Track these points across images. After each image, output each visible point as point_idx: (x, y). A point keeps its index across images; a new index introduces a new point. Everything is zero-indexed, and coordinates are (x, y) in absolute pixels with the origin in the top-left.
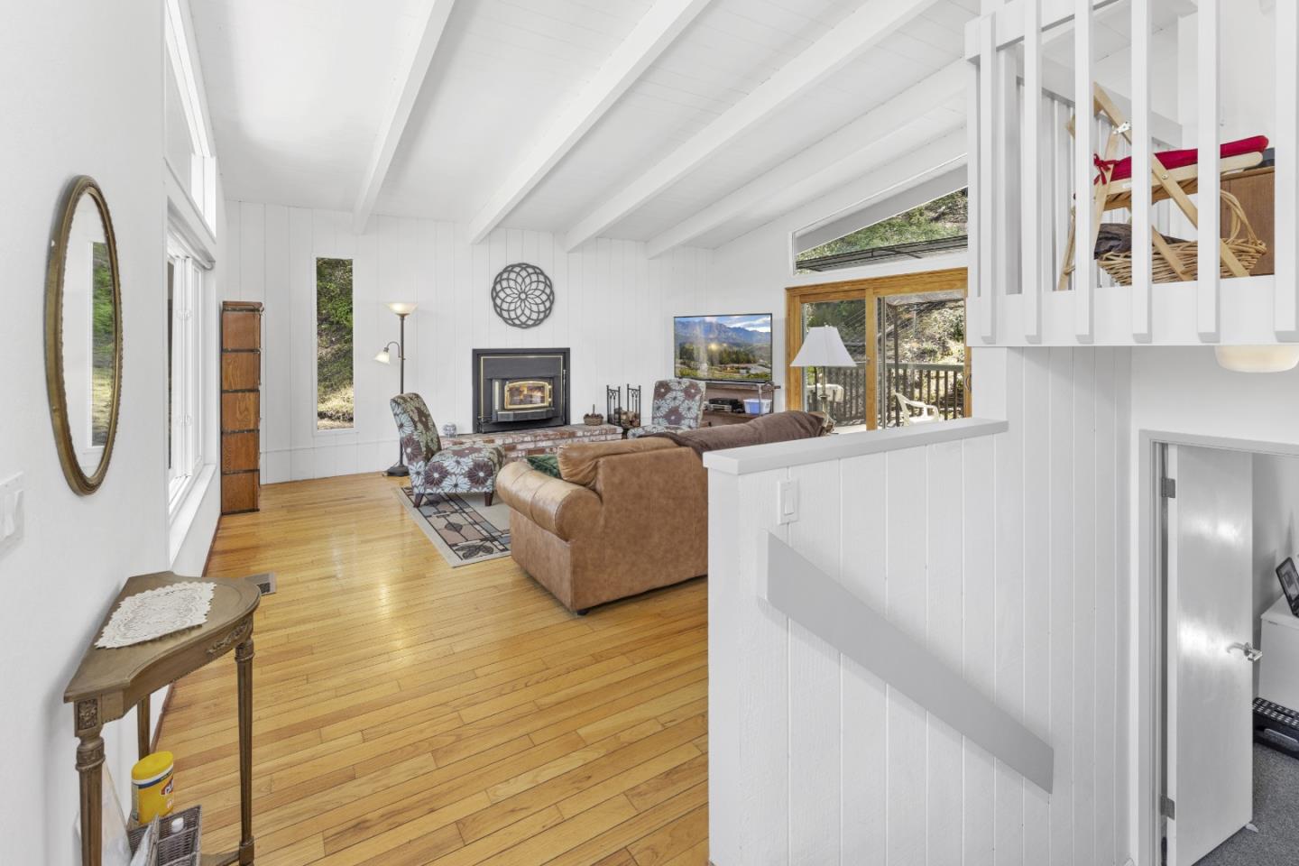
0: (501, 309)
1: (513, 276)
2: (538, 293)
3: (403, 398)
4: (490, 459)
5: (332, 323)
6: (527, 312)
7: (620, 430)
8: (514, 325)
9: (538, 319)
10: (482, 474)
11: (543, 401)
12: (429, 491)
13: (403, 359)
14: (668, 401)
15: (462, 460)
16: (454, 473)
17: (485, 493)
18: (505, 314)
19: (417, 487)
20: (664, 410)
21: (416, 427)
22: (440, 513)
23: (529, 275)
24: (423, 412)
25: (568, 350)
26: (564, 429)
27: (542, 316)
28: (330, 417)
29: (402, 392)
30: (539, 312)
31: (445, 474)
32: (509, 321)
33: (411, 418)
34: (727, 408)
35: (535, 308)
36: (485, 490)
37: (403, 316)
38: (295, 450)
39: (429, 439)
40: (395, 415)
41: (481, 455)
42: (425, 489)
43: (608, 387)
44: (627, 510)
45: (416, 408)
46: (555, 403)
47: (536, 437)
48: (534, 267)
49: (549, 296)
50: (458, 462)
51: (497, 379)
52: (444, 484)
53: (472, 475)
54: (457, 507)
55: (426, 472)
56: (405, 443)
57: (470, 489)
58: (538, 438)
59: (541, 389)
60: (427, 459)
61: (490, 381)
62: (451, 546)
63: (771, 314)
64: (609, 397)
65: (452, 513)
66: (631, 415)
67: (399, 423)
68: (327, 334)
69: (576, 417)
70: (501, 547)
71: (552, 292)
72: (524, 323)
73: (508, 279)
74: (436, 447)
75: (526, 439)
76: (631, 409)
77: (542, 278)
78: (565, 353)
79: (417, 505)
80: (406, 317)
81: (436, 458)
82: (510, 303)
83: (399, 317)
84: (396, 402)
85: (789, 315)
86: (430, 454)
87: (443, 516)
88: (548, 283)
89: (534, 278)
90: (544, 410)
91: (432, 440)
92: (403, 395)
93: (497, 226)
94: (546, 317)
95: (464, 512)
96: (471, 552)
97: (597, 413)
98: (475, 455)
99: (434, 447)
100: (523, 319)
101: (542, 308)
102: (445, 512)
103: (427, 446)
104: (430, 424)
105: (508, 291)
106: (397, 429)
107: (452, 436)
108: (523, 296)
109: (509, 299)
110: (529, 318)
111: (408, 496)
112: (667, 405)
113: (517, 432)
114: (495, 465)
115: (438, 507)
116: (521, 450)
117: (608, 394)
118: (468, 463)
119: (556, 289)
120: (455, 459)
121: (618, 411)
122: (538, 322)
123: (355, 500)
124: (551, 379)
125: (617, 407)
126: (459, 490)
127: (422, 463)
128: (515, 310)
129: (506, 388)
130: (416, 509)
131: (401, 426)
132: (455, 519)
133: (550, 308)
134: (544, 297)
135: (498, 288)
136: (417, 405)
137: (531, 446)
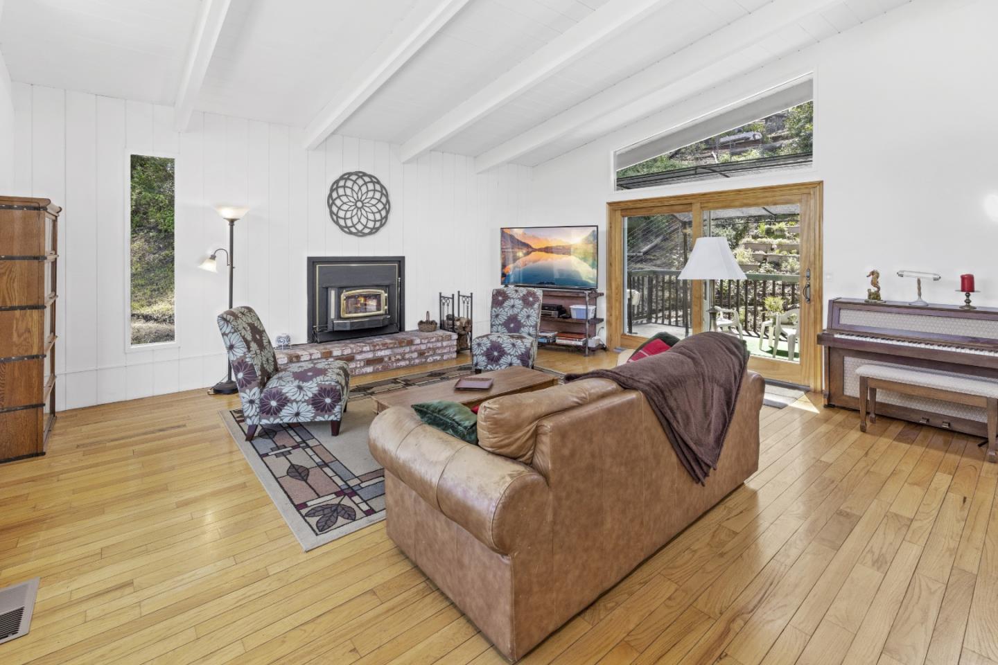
0: (338, 217)
1: (349, 184)
2: (374, 202)
3: (233, 314)
4: (337, 382)
5: (160, 231)
6: (364, 220)
7: (455, 336)
8: (351, 233)
9: (374, 228)
10: (328, 400)
11: (378, 309)
12: (264, 422)
13: (232, 268)
14: (506, 310)
15: (305, 384)
16: (295, 401)
17: (332, 422)
18: (342, 222)
19: (250, 418)
20: (503, 318)
21: (249, 348)
22: (278, 448)
23: (366, 183)
24: (256, 328)
25: (404, 258)
26: (400, 336)
27: (378, 224)
28: (156, 320)
29: (231, 306)
30: (375, 221)
31: (284, 401)
32: (346, 229)
33: (244, 338)
34: (554, 313)
35: (371, 216)
36: (332, 418)
37: (232, 222)
38: (100, 369)
39: (264, 359)
40: (224, 334)
41: (326, 378)
42: (260, 420)
43: (440, 294)
44: (578, 491)
45: (249, 324)
46: (390, 311)
47: (375, 346)
48: (370, 176)
49: (385, 205)
50: (300, 388)
51: (332, 287)
52: (284, 412)
53: (316, 403)
54: (298, 439)
55: (261, 400)
56: (234, 367)
57: (314, 417)
58: (377, 347)
59: (377, 297)
60: (263, 385)
61: (326, 290)
62: (299, 507)
63: (597, 226)
64: (441, 304)
65: (294, 448)
66: (464, 321)
67: (228, 344)
68: (156, 241)
69: (411, 324)
70: (365, 507)
71: (388, 202)
72: (361, 232)
73: (344, 187)
74: (272, 367)
75: (365, 349)
76: (461, 315)
77: (378, 187)
78: (400, 261)
79: (250, 438)
80: (235, 223)
81: (273, 384)
82: (347, 211)
83: (228, 222)
84: (225, 320)
85: (611, 227)
86: (267, 376)
87: (282, 453)
88: (384, 192)
89: (371, 186)
90: (382, 318)
91: (267, 360)
92: (232, 310)
93: (333, 133)
94: (382, 225)
95: (308, 446)
96: (326, 518)
97: (431, 320)
98: (319, 379)
99: (270, 368)
100: (360, 227)
101: (378, 217)
102: (285, 447)
103: (263, 369)
104: (265, 342)
105: (345, 199)
106: (225, 351)
107: (287, 347)
108: (359, 205)
109: (345, 207)
110: (365, 227)
111: (238, 422)
112: (505, 313)
113: (354, 341)
114: (343, 388)
115: (276, 439)
116: (360, 360)
117: (441, 301)
118: (312, 387)
119: (391, 199)
120: (296, 383)
121: (451, 318)
122: (374, 231)
123: (173, 431)
124: (386, 287)
125: (451, 313)
126: (301, 419)
127: (256, 390)
128: (351, 218)
129: (343, 297)
130: (248, 443)
131: (231, 347)
132: (300, 458)
133: (386, 217)
134: (380, 206)
135: (335, 195)
136: (250, 321)
137: (370, 356)
